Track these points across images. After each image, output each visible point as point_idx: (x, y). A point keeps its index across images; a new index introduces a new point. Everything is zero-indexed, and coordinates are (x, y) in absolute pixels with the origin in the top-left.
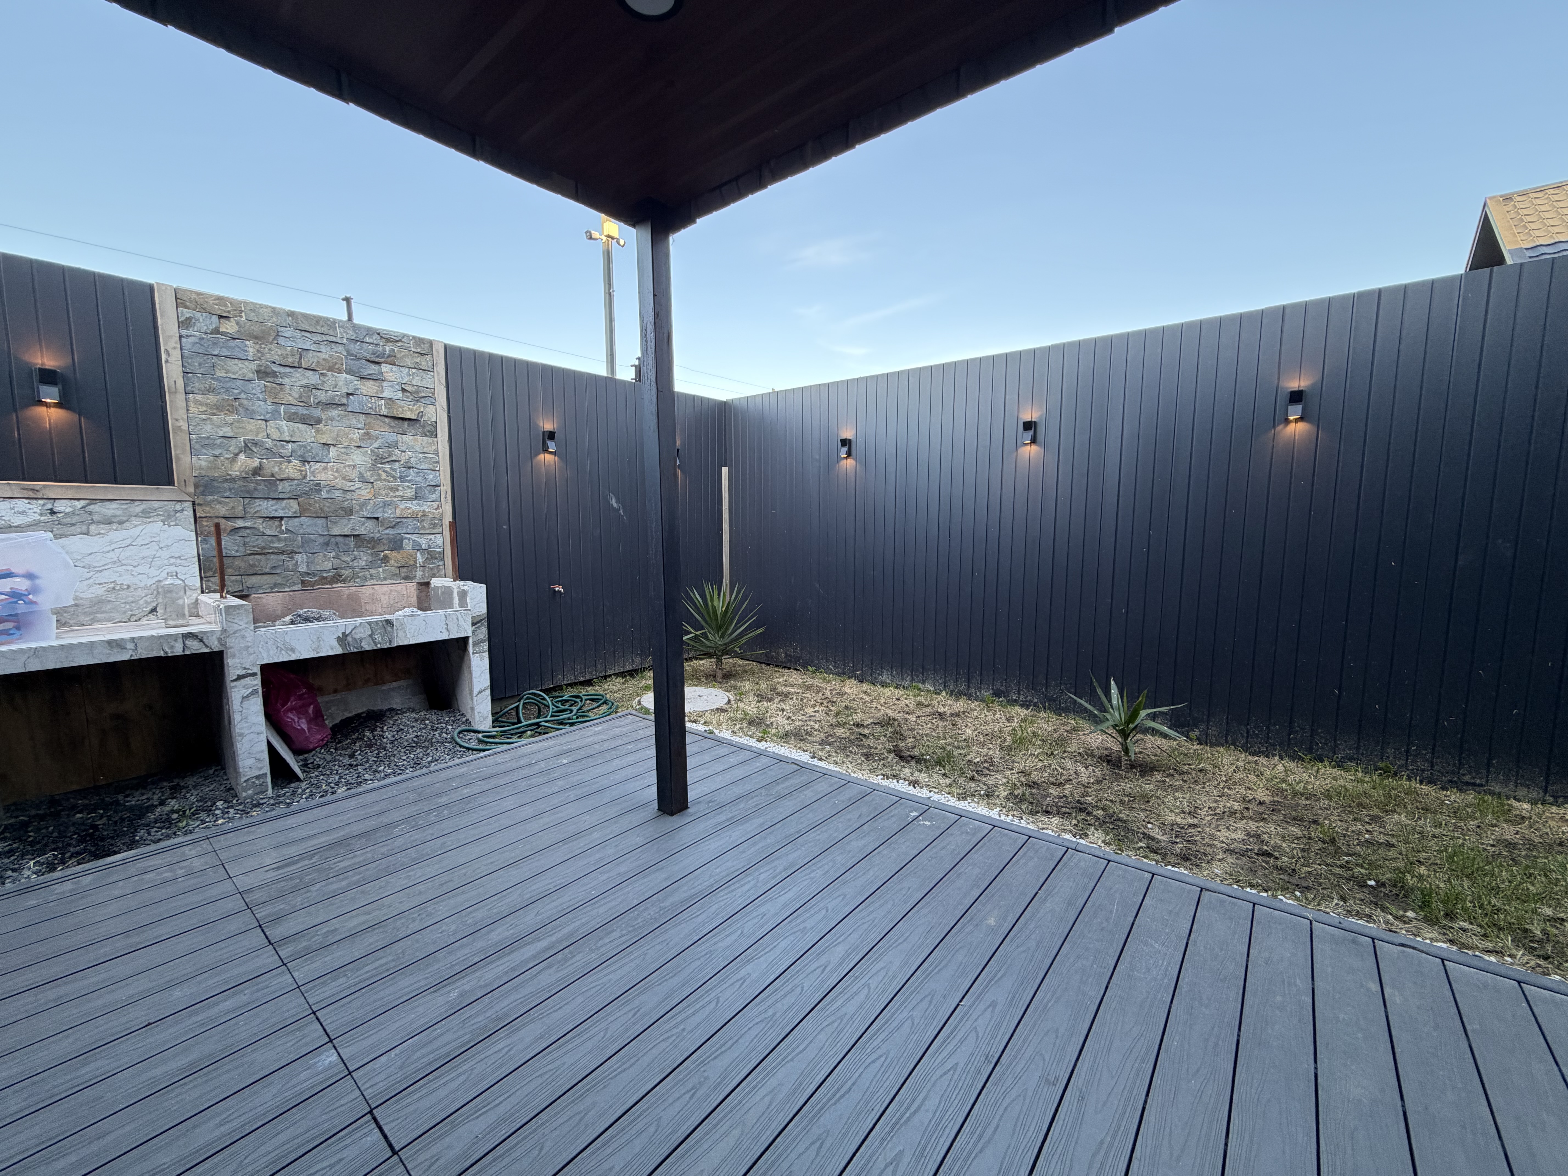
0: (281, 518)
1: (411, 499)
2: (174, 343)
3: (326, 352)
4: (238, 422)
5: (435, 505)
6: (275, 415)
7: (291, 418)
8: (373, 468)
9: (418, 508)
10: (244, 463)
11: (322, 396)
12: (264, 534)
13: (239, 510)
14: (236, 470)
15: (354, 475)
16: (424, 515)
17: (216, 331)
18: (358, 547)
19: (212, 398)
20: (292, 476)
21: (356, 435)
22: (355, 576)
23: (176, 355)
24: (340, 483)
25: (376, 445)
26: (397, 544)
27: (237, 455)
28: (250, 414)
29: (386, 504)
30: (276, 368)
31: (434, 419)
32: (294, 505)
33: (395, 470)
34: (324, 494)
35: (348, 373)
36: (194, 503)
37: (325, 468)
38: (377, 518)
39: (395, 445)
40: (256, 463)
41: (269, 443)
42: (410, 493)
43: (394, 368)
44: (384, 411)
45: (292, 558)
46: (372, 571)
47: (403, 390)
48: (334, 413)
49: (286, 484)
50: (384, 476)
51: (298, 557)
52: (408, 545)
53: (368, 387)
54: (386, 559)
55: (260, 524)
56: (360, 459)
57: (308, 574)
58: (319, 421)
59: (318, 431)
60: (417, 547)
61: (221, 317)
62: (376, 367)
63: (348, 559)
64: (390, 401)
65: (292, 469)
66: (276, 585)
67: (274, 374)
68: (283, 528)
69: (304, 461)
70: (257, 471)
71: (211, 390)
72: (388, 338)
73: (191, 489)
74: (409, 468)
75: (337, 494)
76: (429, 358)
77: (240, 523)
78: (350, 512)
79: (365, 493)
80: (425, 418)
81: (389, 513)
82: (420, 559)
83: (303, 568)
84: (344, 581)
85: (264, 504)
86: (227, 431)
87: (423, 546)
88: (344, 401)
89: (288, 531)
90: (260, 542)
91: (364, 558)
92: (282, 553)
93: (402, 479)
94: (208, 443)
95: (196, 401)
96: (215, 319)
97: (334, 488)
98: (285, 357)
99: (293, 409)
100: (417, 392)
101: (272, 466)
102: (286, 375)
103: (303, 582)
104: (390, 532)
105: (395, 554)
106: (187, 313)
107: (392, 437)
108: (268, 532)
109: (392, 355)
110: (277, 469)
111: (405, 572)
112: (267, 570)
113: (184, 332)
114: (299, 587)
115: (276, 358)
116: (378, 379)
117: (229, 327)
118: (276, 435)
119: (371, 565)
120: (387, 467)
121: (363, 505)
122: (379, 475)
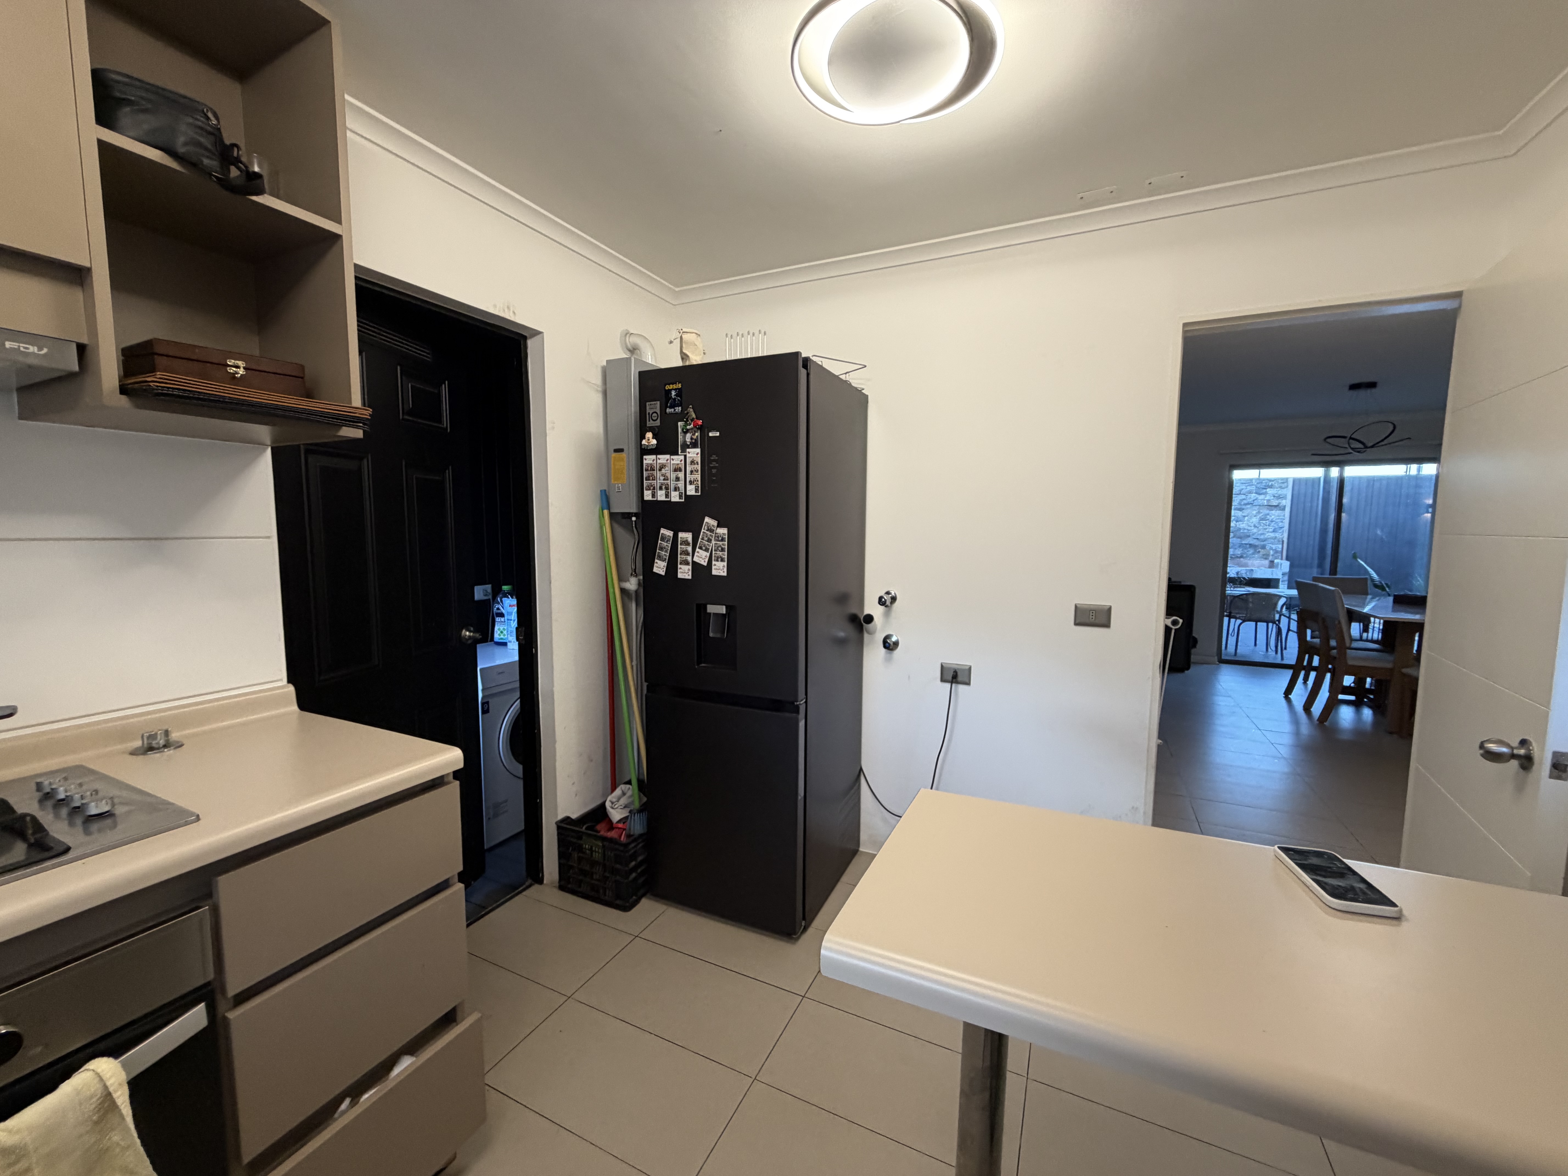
1: (1271, 532)
3: (1249, 488)
5: (1281, 534)
8: (1259, 523)
9: (1274, 535)
11: (1245, 502)
15: (1252, 525)
16: (1277, 538)
18: (1250, 547)
21: (1254, 512)
22: (1247, 557)
24: (1246, 527)
26: (1264, 547)
29: (1262, 534)
31: (1284, 504)
33: (1266, 523)
34: (1242, 531)
35: (1255, 493)
37: (1243, 523)
38: (1258, 539)
39: (1268, 514)
42: (1271, 530)
43: (1272, 489)
44: (1266, 504)
46: (1254, 556)
47: (1274, 496)
48: (1249, 506)
50: (1262, 525)
52: (1268, 548)
53: (1262, 497)
54: (1259, 552)
56: (1255, 520)
58: (1243, 509)
59: (1243, 512)
60: (1271, 549)
62: (1265, 490)
63: (1246, 551)
64: (1268, 501)
72: (1270, 480)
74: (1274, 522)
75: (1246, 531)
76: (1286, 484)
78: (1249, 536)
79: (1255, 530)
80: (1281, 504)
81: (1262, 537)
82: (1273, 553)
84: (1243, 558)
87: (1274, 548)
88: (1252, 502)
91: (1251, 551)
93: (1269, 525)
97: (1245, 529)
100: (1279, 496)
104: (1262, 543)
105: (1263, 550)
107: (1267, 512)
111: (1265, 557)
116: (1265, 494)
119: (1253, 554)
120: (1264, 522)
121: (1253, 534)
122: (1260, 525)
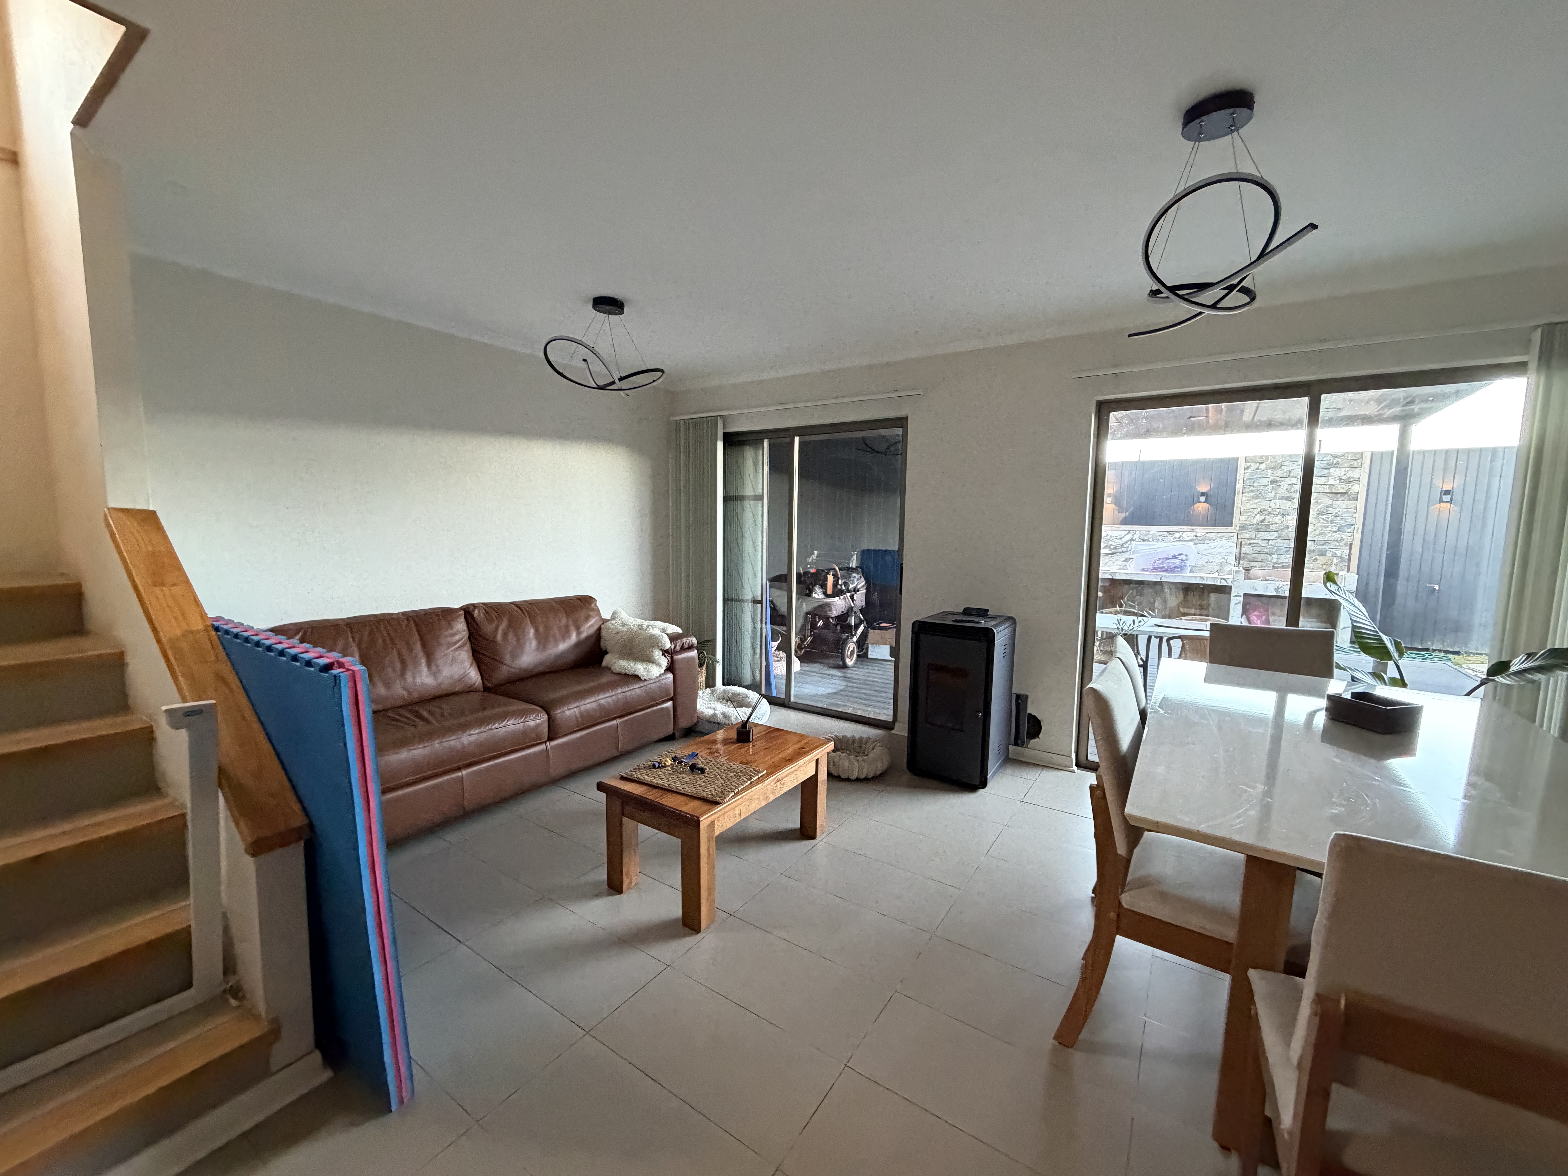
0: (1269, 540)
1: (1336, 532)
2: (1242, 476)
4: (1259, 502)
5: (1350, 534)
6: (1275, 498)
7: (1281, 499)
9: (1338, 536)
10: (1259, 518)
12: (1261, 546)
13: (1253, 537)
14: (1254, 521)
16: (1342, 539)
17: (1258, 469)
19: (1252, 494)
20: (1277, 522)
23: (1241, 481)
25: (1320, 507)
26: (1323, 553)
27: (1256, 515)
28: (1264, 498)
29: (1320, 534)
30: (1278, 479)
31: (1358, 491)
32: (1276, 534)
33: (1328, 518)
36: (1238, 534)
38: (1314, 541)
39: (1332, 506)
40: (1263, 517)
41: (1270, 509)
42: (1335, 529)
43: (1337, 469)
44: (1328, 491)
45: (1271, 556)
47: (1340, 479)
49: (1274, 526)
50: (1322, 521)
51: (1273, 556)
54: (1315, 560)
55: (1260, 542)
57: (1276, 563)
60: (1335, 555)
61: (1260, 463)
64: (1332, 486)
65: (1277, 520)
66: (1262, 566)
67: (1277, 482)
68: (1270, 544)
69: (1283, 516)
70: (1263, 521)
71: (1252, 491)
72: (1338, 456)
73: (1238, 528)
74: (1337, 516)
76: (1361, 460)
77: (1252, 541)
80: (1353, 491)
81: (1321, 538)
82: (1335, 561)
83: (1274, 561)
85: (1263, 533)
86: (1255, 506)
87: (1338, 555)
89: (1271, 545)
90: (1259, 549)
92: (1267, 554)
94: (1247, 511)
95: (1245, 496)
96: (1258, 464)
98: (1283, 474)
99: (1282, 495)
100: (1348, 479)
101: (1269, 519)
102: (1283, 481)
103: (1273, 567)
104: (1321, 547)
105: (1321, 557)
106: (1248, 464)
107: (1332, 502)
108: (1263, 545)
109: (1338, 463)
110: (1271, 520)
112: (1260, 560)
113: (1246, 471)
114: (1271, 568)
115: (1278, 475)
117: (1263, 466)
118: (1273, 506)
120: (1324, 517)
